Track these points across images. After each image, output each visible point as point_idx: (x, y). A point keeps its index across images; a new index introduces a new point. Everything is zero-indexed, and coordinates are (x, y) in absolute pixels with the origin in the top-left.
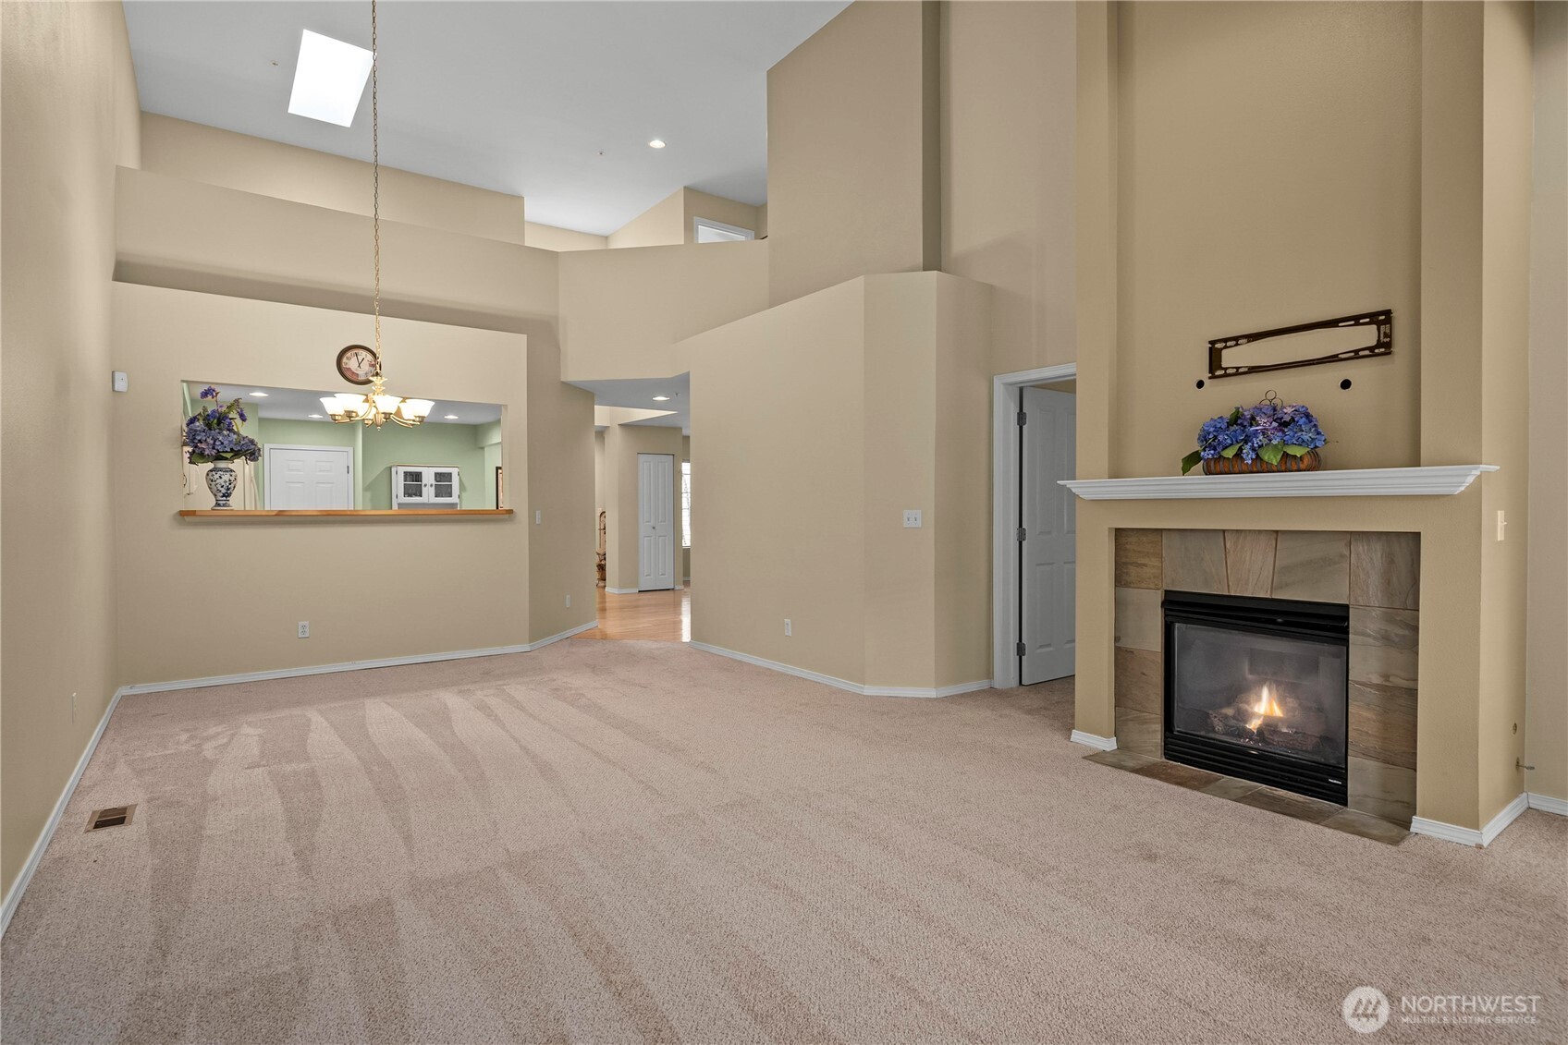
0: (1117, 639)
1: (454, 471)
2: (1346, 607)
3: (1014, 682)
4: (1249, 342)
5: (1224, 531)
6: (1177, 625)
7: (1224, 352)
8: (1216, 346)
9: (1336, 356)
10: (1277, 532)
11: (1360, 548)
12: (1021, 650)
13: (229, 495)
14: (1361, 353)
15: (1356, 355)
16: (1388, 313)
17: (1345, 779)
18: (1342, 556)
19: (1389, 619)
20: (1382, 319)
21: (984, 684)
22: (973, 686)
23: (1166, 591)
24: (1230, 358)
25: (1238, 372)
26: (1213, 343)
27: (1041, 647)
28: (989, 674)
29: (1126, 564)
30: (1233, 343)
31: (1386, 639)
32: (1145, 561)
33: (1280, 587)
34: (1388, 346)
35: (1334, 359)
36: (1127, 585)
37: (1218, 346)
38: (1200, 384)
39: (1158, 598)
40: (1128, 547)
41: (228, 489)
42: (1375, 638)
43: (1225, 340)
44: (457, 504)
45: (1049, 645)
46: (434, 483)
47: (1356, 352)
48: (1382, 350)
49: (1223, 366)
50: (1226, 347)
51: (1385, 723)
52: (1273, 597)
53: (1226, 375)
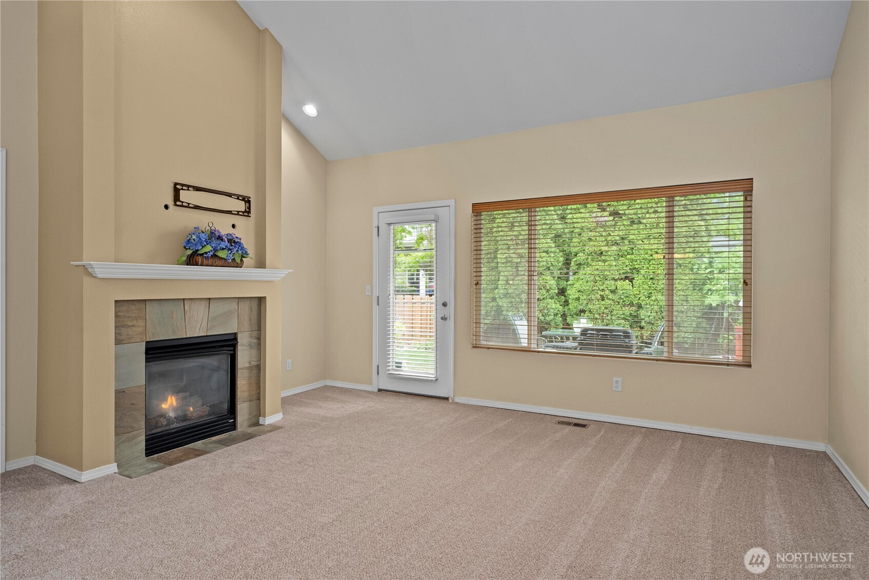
2: (235, 334)
4: (194, 190)
5: (184, 299)
6: (154, 364)
7: (181, 191)
8: (177, 186)
9: (231, 211)
10: (209, 299)
11: (242, 305)
14: (240, 213)
15: (238, 213)
16: (249, 198)
17: (235, 418)
18: (235, 309)
19: (251, 337)
20: (247, 200)
23: (146, 342)
24: (185, 196)
25: (188, 206)
26: (176, 184)
29: (121, 326)
30: (186, 188)
31: (250, 346)
34: (249, 212)
35: (229, 212)
37: (179, 187)
38: (167, 207)
39: (142, 348)
42: (246, 346)
43: (183, 185)
47: (238, 212)
48: (247, 214)
49: (181, 200)
50: (182, 189)
51: (250, 384)
52: (208, 334)
53: (182, 206)
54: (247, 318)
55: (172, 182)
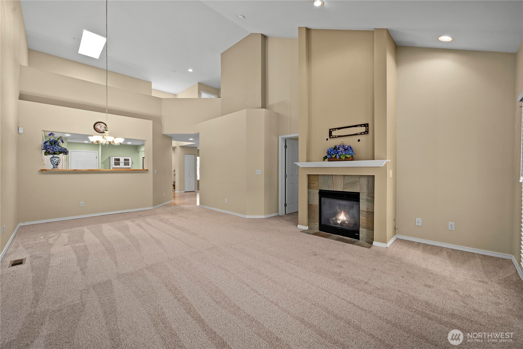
0: (308, 202)
1: (130, 159)
2: (359, 193)
3: (284, 213)
4: (338, 130)
5: (333, 175)
6: (322, 198)
7: (332, 132)
9: (357, 134)
10: (344, 175)
11: (362, 179)
12: (285, 205)
13: (58, 165)
14: (362, 133)
15: (361, 134)
16: (368, 124)
17: (359, 233)
18: (358, 181)
19: (368, 196)
20: (366, 125)
21: (276, 214)
22: (274, 215)
24: (334, 133)
25: (336, 137)
26: (330, 130)
27: (291, 204)
28: (278, 212)
29: (310, 183)
30: (334, 130)
31: (368, 200)
32: (315, 182)
33: (346, 188)
34: (368, 132)
35: (356, 134)
36: (311, 188)
37: (331, 130)
38: (327, 140)
39: (318, 191)
40: (311, 179)
41: (58, 163)
42: (365, 200)
44: (131, 168)
45: (292, 204)
46: (124, 162)
47: (361, 133)
48: (366, 133)
49: (332, 135)
50: (333, 131)
51: (367, 220)
52: (344, 191)
53: (333, 138)
54: (365, 186)
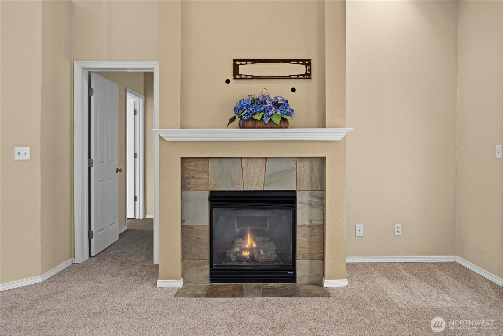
0: (183, 221)
2: (294, 192)
4: (252, 63)
5: (241, 158)
6: (214, 209)
7: (240, 66)
8: (236, 63)
9: (290, 76)
10: (266, 158)
11: (300, 164)
14: (300, 77)
15: (298, 77)
16: (310, 60)
17: (295, 271)
18: (294, 168)
19: (312, 196)
20: (307, 62)
23: (210, 191)
24: (243, 70)
25: (247, 78)
26: (235, 61)
27: (100, 230)
28: (72, 255)
29: (187, 177)
30: (244, 63)
31: (311, 204)
32: (200, 175)
33: (268, 185)
34: (309, 75)
35: (289, 77)
36: (189, 190)
37: (238, 63)
38: (228, 81)
39: (207, 195)
40: (189, 168)
42: (306, 205)
43: (241, 61)
47: (298, 76)
48: (308, 77)
49: (240, 73)
50: (241, 64)
51: (311, 242)
52: (265, 190)
53: (241, 78)
54: (307, 178)
55: (232, 60)
